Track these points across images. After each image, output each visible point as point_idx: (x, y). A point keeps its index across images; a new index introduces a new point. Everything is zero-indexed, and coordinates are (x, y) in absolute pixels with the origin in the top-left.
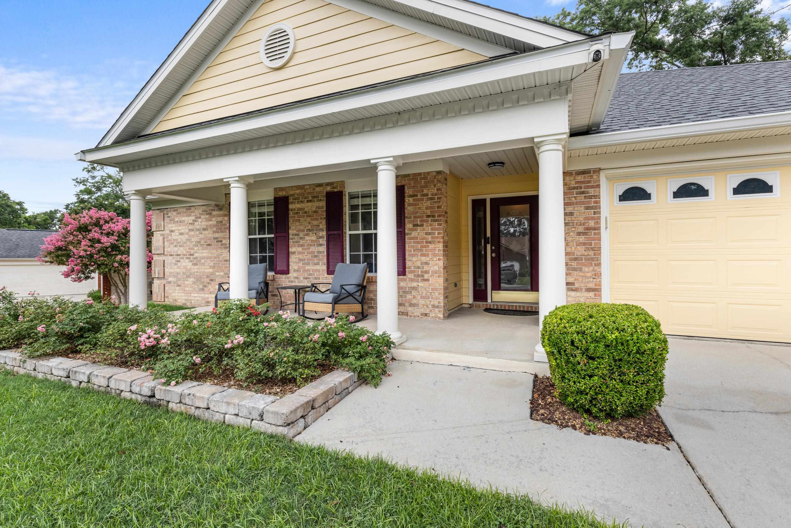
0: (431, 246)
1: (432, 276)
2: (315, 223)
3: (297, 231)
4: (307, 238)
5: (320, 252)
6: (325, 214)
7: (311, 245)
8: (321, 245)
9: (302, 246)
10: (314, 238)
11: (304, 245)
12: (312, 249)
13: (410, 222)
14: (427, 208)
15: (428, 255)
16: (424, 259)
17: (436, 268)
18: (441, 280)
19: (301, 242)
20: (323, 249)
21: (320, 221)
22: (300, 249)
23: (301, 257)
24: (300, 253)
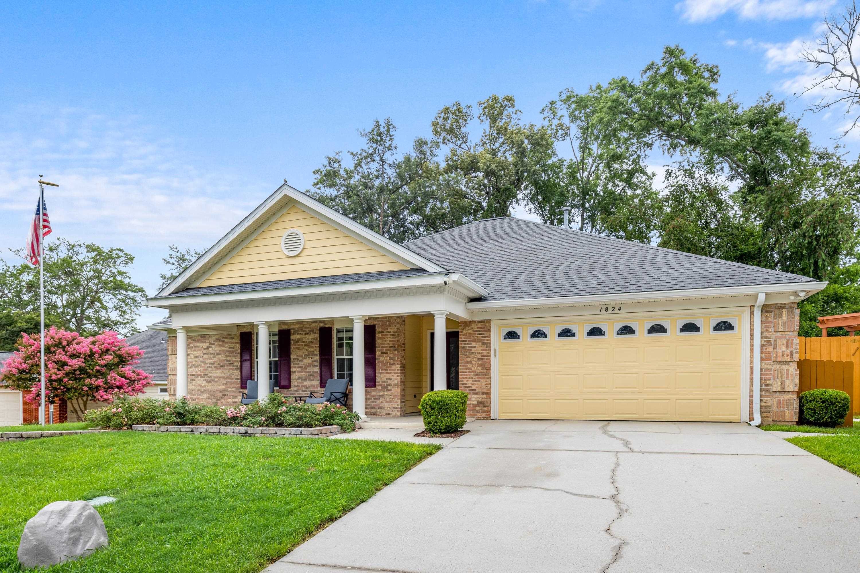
0: (393, 367)
1: (393, 387)
2: (311, 350)
3: (297, 356)
4: (305, 361)
5: (315, 372)
6: (318, 343)
7: (308, 366)
8: (315, 366)
9: (300, 367)
10: (310, 361)
11: (302, 367)
12: (309, 369)
13: (379, 351)
14: (390, 341)
15: (390, 373)
16: (388, 376)
17: (396, 382)
18: (399, 390)
19: (300, 364)
20: (317, 369)
21: (315, 348)
22: (299, 370)
23: (300, 375)
24: (299, 372)
